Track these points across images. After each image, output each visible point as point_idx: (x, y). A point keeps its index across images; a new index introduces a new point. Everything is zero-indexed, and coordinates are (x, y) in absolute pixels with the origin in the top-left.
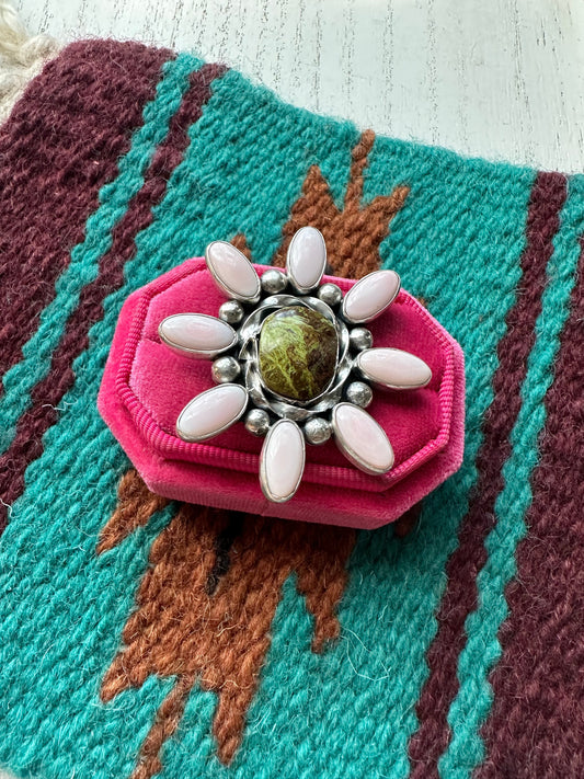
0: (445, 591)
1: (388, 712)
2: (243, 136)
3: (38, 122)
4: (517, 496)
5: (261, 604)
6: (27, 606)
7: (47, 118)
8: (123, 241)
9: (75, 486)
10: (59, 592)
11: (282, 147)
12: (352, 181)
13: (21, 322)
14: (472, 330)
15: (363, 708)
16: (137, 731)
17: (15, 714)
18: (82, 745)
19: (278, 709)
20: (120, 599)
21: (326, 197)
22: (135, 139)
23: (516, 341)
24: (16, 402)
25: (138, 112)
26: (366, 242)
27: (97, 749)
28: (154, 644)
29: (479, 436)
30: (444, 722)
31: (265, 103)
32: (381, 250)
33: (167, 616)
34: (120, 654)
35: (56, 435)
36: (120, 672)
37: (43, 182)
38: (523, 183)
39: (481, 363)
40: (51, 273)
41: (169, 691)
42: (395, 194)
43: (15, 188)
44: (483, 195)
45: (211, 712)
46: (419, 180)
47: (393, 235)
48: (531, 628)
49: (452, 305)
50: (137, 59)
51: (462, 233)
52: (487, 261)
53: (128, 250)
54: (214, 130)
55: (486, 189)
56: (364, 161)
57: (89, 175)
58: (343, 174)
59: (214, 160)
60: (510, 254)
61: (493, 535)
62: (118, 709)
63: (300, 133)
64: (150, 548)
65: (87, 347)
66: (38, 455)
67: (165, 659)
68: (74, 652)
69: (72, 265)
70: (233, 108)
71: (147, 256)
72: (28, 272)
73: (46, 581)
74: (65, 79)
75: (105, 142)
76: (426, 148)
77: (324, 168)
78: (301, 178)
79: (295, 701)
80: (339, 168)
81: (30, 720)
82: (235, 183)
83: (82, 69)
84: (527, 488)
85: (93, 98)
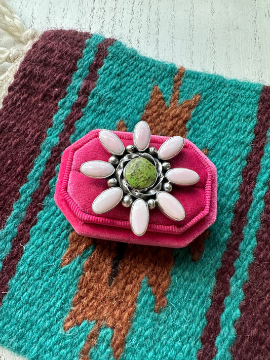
0: (215, 286)
1: (188, 339)
2: (123, 73)
3: (31, 72)
4: (250, 243)
5: (132, 290)
6: (32, 289)
7: (35, 70)
8: (69, 126)
9: (51, 237)
10: (45, 283)
11: (141, 77)
12: (174, 92)
13: (26, 164)
14: (230, 164)
15: (177, 338)
16: (79, 344)
17: (28, 335)
18: (56, 349)
19: (139, 337)
20: (71, 287)
21: (162, 101)
22: (74, 78)
23: (251, 169)
24: (25, 200)
25: (75, 64)
26: (180, 122)
27: (63, 351)
28: (86, 307)
29: (232, 215)
30: (213, 344)
31: (133, 57)
32: (187, 126)
33: (91, 295)
34: (71, 310)
35: (43, 215)
36: (71, 319)
37: (34, 100)
38: (257, 92)
39: (233, 180)
40: (38, 142)
41: (92, 327)
42: (194, 99)
43: (22, 103)
44: (237, 97)
45: (110, 338)
46: (206, 92)
47: (193, 119)
48: (254, 304)
49: (221, 152)
50: (74, 39)
51: (226, 116)
52: (238, 131)
53: (72, 130)
54: (110, 71)
55: (238, 95)
56: (179, 82)
57: (53, 95)
58: (170, 88)
59: (110, 85)
60: (249, 127)
61: (238, 260)
62: (71, 335)
63: (149, 70)
64: (83, 265)
65: (55, 175)
66: (35, 223)
67: (90, 313)
68: (52, 308)
69: (47, 138)
70: (118, 60)
71: (80, 132)
72: (29, 142)
73: (40, 278)
74: (42, 51)
75: (60, 80)
76: (209, 75)
77: (160, 87)
78: (150, 92)
79: (147, 333)
80: (168, 86)
81: (35, 337)
82: (119, 96)
83: (49, 45)
84: (254, 239)
85: (54, 60)
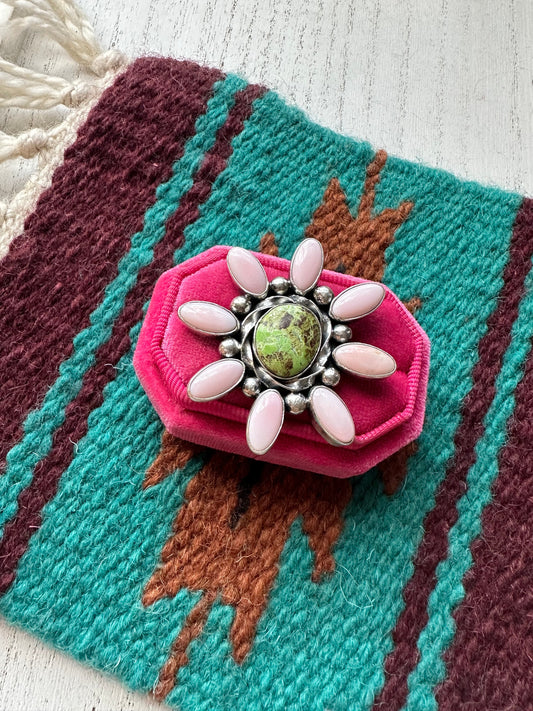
0: (422, 542)
1: (370, 634)
2: (277, 149)
3: (110, 127)
4: (486, 469)
5: (272, 540)
6: (86, 526)
7: (118, 124)
9: (127, 432)
10: (112, 516)
11: (308, 160)
12: (365, 194)
13: (90, 294)
14: (458, 328)
15: (350, 630)
16: (170, 631)
17: (75, 609)
18: (126, 638)
19: (282, 624)
20: (160, 526)
21: (344, 206)
22: (188, 147)
23: (495, 340)
24: (83, 360)
25: (192, 124)
26: (375, 246)
27: (138, 642)
28: (186, 564)
29: (458, 417)
30: (414, 645)
31: (297, 122)
32: (386, 254)
33: (197, 542)
34: (158, 570)
35: (114, 389)
36: (159, 584)
37: (111, 178)
38: (510, 206)
39: (463, 357)
40: (116, 254)
41: (195, 603)
42: (401, 208)
43: (89, 182)
44: (476, 213)
45: (230, 622)
46: (422, 197)
47: (397, 243)
48: (490, 577)
49: (443, 306)
50: (192, 78)
51: (455, 245)
52: (475, 271)
53: (178, 240)
54: (253, 143)
55: (479, 209)
56: (376, 177)
57: (149, 175)
58: (358, 186)
59: (252, 168)
60: (495, 267)
61: (464, 499)
62: (156, 613)
63: (324, 150)
64: (186, 486)
65: (140, 319)
66: (98, 405)
67: (195, 576)
68: (121, 566)
69: (132, 250)
70: (270, 124)
71: (193, 246)
72: (96, 253)
73: (102, 506)
74: (133, 91)
75: (163, 148)
76: (430, 170)
77: (342, 181)
78: (323, 188)
79: (297, 618)
80: (356, 182)
81: (87, 615)
82: (268, 189)
83: (148, 84)
84: (495, 463)
85: (156, 111)
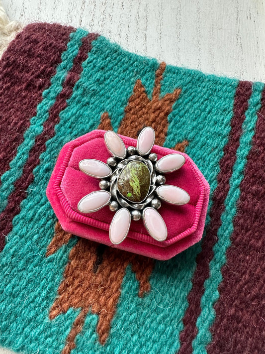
0: (196, 270)
1: (171, 322)
2: (107, 66)
3: (14, 61)
4: (227, 229)
5: (116, 277)
7: (18, 59)
8: (54, 115)
9: (35, 227)
10: (30, 274)
11: (124, 71)
12: (156, 86)
13: (9, 152)
14: (208, 155)
15: (160, 320)
16: (65, 331)
17: (13, 326)
18: (42, 338)
19: (124, 321)
20: (56, 276)
21: (144, 94)
22: (58, 69)
23: (228, 160)
24: (7, 188)
25: (59, 56)
26: (162, 114)
27: (48, 339)
28: (71, 295)
29: (211, 202)
30: (195, 325)
31: (116, 51)
32: (168, 118)
33: (76, 282)
34: (57, 299)
35: (27, 204)
36: (57, 307)
37: (17, 89)
38: (232, 86)
39: (212, 170)
40: (22, 129)
41: (78, 315)
42: (175, 92)
43: (4, 91)
44: (215, 92)
45: (96, 323)
46: (186, 86)
47: (174, 111)
48: (232, 285)
49: (200, 143)
50: (58, 32)
51: (205, 110)
52: (216, 123)
53: (56, 119)
54: (94, 64)
55: (216, 89)
56: (161, 77)
57: (37, 85)
58: (152, 83)
59: (94, 78)
60: (226, 120)
61: (217, 245)
62: (57, 323)
63: (132, 65)
64: (69, 253)
65: (39, 163)
66: (18, 213)
67: (76, 301)
68: (37, 299)
69: (31, 126)
70: (102, 53)
71: (65, 122)
72: (11, 129)
73: (24, 269)
74: (26, 41)
75: (44, 70)
76: (189, 70)
77: (143, 81)
78: (133, 86)
79: (132, 317)
80: (150, 80)
81: (19, 329)
82: (103, 88)
83: (34, 37)
84: (231, 225)
85: (39, 50)
